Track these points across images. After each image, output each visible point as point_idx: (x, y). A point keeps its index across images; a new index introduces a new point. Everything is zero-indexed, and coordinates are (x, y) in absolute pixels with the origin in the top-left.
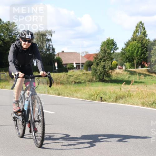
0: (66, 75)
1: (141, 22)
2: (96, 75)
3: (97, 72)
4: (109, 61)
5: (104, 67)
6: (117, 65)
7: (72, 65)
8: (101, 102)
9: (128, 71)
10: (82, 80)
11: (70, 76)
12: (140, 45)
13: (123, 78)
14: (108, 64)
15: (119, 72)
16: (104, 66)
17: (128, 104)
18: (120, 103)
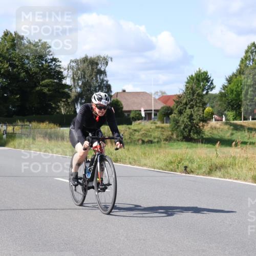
0: (128, 129)
1: (254, 43)
2: (178, 129)
3: (179, 124)
4: (199, 107)
5: (191, 117)
6: (213, 114)
7: (138, 113)
8: (184, 174)
9: (231, 124)
10: (155, 138)
11: (135, 130)
13: (223, 135)
14: (197, 113)
15: (215, 126)
16: (191, 115)
17: (230, 178)
18: (216, 176)
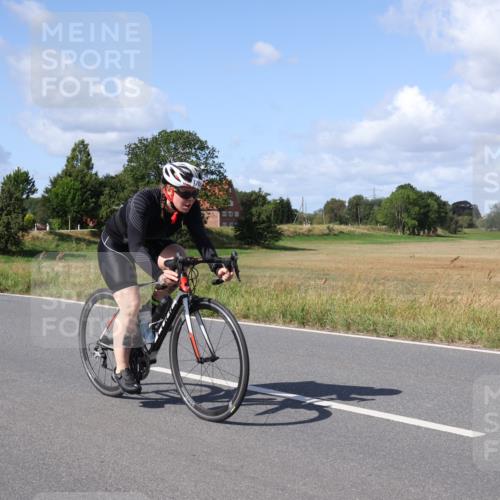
1: (83, 142)
4: (18, 213)
6: (34, 222)
9: (56, 234)
12: (78, 185)
14: (16, 220)
15: (38, 236)
16: (8, 223)
